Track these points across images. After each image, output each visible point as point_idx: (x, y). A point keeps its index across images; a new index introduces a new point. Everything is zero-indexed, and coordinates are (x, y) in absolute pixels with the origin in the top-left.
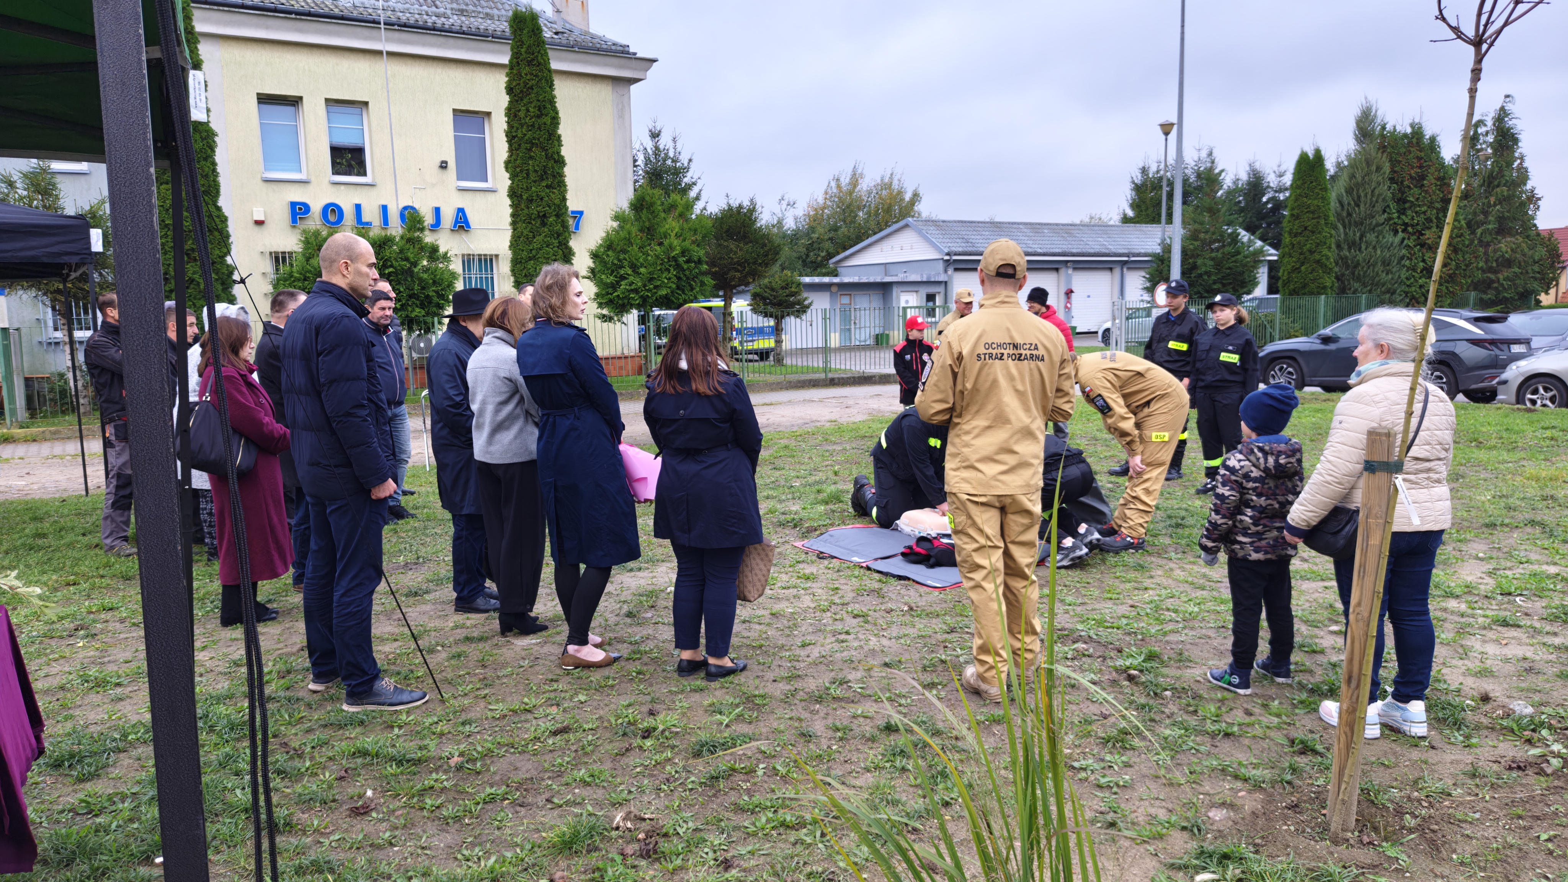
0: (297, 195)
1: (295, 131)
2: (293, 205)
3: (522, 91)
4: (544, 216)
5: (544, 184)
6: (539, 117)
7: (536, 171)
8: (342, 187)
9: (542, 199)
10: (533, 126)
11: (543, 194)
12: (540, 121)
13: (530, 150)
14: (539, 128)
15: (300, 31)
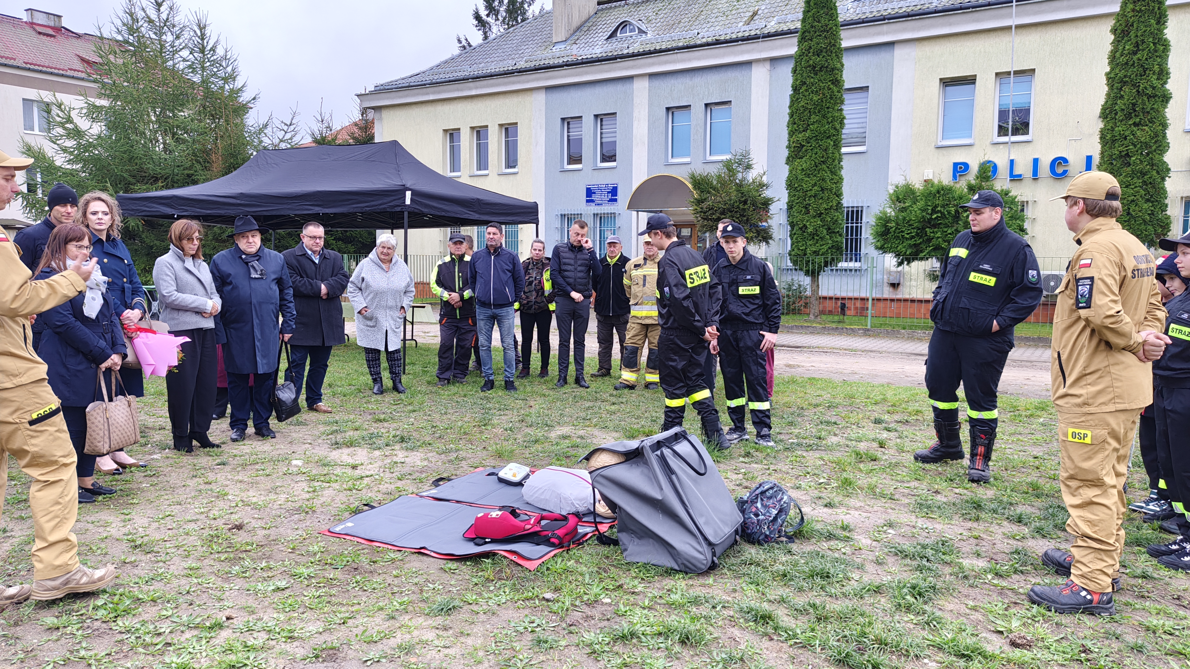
0: (960, 157)
1: (971, 103)
2: (955, 165)
3: (1123, 31)
4: (1127, 155)
5: (1131, 122)
6: (1135, 53)
7: (1123, 110)
8: (1001, 146)
9: (1125, 138)
10: (1127, 63)
11: (1127, 133)
12: (1135, 58)
13: (1121, 89)
14: (1133, 65)
15: (978, 21)
